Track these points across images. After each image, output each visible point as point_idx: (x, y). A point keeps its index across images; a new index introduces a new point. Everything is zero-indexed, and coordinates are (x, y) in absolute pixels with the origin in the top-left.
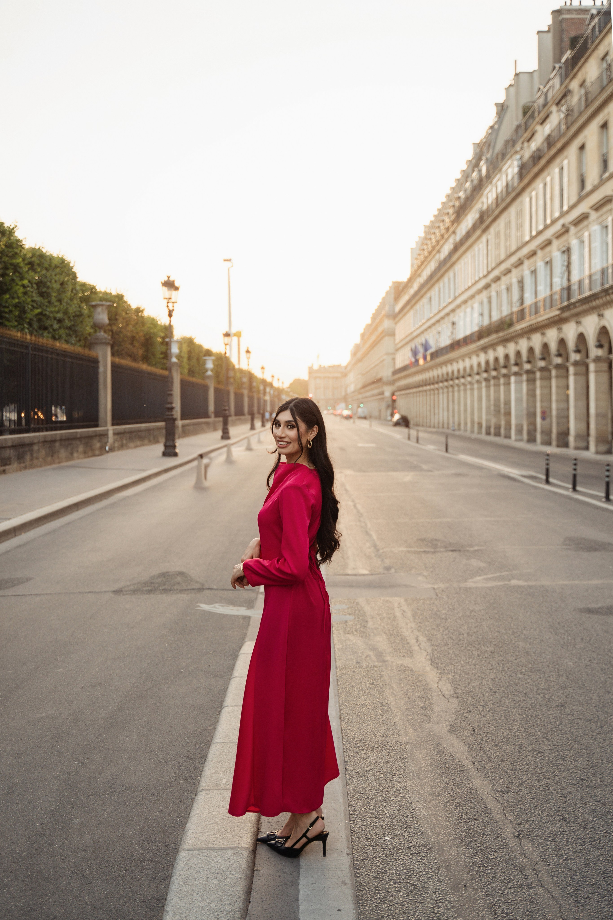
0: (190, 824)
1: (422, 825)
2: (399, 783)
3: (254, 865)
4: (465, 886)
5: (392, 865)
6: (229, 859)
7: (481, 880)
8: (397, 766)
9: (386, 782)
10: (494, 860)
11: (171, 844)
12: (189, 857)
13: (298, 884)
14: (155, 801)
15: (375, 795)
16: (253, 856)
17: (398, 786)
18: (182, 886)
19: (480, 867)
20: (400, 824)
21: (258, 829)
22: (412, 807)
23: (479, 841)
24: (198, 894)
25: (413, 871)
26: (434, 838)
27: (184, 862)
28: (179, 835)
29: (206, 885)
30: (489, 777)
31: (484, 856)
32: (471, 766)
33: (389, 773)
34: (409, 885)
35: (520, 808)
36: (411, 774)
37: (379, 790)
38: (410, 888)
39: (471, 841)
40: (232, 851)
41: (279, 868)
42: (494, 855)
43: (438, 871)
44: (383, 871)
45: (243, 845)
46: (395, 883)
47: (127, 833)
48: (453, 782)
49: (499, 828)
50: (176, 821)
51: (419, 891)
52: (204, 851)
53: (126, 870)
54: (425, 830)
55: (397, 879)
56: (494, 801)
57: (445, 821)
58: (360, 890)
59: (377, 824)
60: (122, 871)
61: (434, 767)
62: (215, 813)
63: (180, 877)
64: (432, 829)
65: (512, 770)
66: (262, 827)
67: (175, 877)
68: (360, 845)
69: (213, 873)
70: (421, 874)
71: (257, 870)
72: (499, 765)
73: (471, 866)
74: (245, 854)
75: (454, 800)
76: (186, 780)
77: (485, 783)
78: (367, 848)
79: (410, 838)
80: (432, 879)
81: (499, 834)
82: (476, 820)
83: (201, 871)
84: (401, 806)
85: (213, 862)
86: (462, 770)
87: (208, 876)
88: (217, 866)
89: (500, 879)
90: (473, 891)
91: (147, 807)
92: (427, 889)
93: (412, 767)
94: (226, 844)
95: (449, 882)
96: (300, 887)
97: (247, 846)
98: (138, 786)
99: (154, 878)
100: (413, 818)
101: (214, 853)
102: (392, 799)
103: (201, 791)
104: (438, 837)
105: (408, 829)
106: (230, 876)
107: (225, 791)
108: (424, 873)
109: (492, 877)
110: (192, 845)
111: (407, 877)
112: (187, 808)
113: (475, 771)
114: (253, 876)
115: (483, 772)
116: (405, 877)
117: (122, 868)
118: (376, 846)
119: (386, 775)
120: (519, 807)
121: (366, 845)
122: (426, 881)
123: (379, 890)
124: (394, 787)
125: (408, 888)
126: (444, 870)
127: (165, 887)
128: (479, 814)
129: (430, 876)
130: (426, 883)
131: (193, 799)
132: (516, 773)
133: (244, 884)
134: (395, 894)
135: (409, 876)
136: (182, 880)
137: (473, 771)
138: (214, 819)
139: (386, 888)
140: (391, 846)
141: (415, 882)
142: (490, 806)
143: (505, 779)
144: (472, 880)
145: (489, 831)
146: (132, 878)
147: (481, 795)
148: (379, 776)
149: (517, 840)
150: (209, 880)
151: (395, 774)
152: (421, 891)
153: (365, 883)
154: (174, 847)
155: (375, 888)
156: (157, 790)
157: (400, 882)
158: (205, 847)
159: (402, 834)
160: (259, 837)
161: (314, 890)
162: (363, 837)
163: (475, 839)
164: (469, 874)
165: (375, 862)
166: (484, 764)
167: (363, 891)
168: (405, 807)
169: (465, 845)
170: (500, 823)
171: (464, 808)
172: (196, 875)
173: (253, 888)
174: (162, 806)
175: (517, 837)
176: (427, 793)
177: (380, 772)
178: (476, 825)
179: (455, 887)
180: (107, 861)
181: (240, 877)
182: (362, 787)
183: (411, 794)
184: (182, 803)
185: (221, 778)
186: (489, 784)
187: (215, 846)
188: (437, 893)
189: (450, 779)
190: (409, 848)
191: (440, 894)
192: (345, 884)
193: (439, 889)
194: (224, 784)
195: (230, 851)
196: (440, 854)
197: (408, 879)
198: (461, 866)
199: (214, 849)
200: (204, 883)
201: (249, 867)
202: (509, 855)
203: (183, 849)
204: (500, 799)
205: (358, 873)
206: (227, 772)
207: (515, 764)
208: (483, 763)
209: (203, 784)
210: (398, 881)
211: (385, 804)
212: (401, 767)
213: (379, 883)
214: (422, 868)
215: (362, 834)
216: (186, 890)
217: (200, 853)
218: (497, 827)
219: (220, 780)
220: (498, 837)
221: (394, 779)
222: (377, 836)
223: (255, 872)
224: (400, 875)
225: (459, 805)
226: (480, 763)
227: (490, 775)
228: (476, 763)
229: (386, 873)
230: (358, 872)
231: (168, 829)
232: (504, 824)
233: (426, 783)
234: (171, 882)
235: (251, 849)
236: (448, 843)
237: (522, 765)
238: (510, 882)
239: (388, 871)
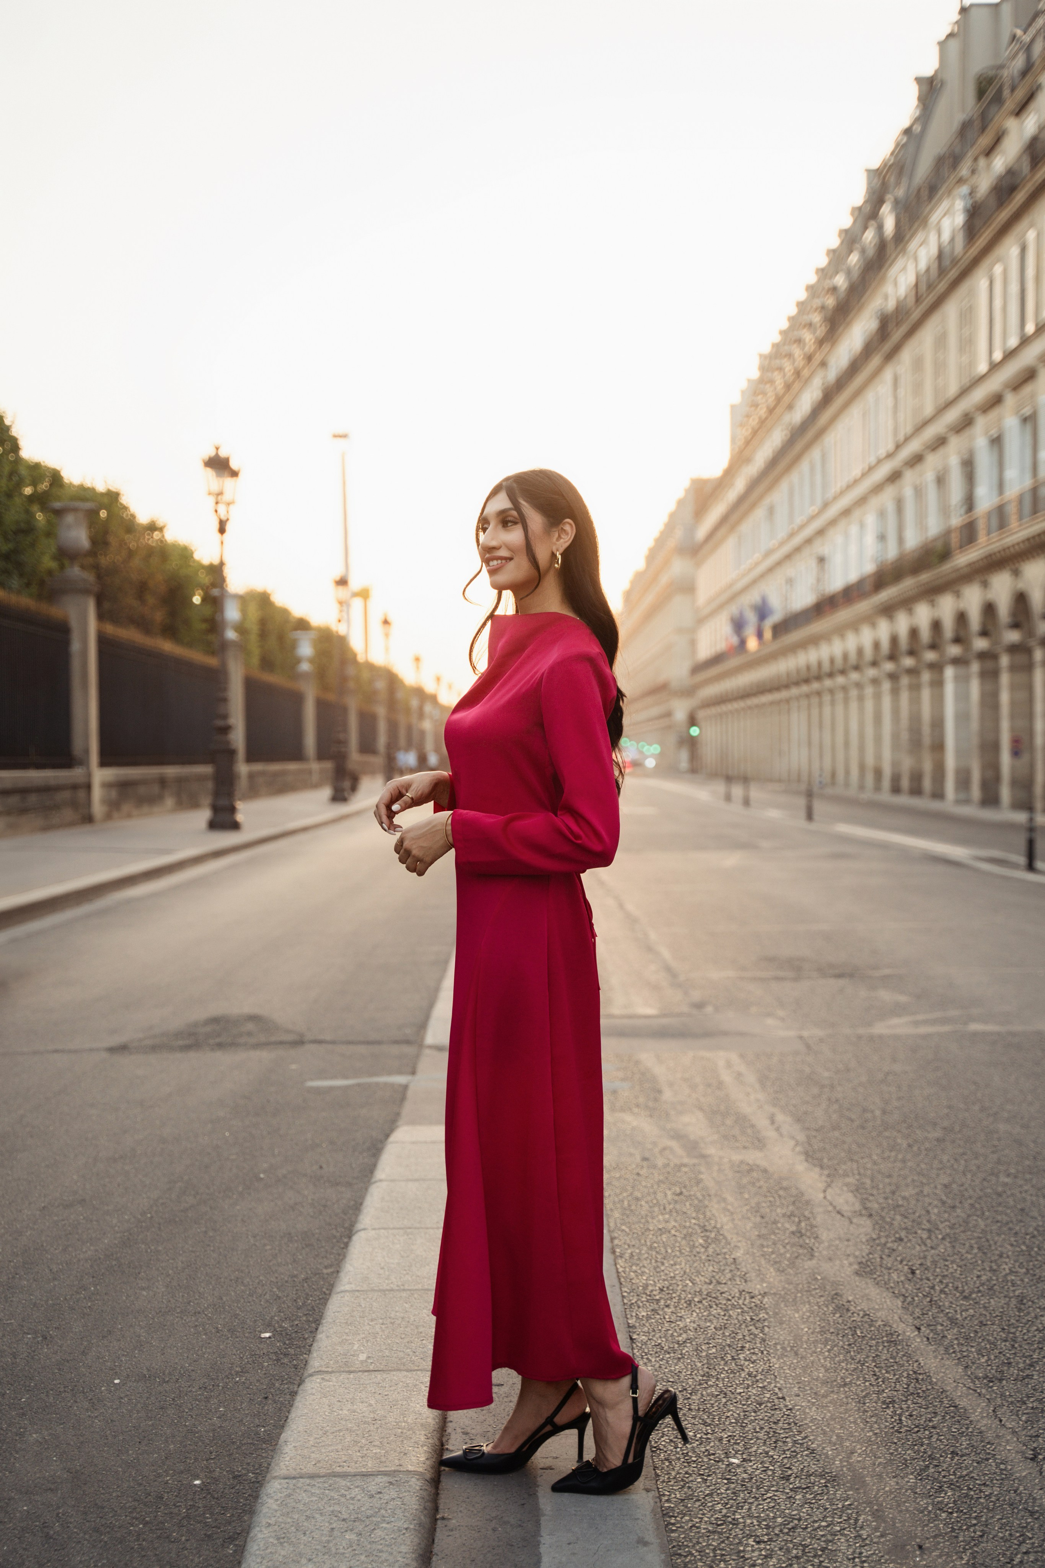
0: (289, 1432)
1: (812, 1438)
2: (753, 1363)
3: (436, 1509)
4: (920, 1547)
5: (750, 1509)
6: (380, 1493)
7: (956, 1537)
8: (746, 1333)
9: (722, 1362)
10: (982, 1500)
11: (246, 1475)
12: (289, 1491)
13: (538, 1543)
14: (208, 1399)
15: (700, 1384)
16: (433, 1491)
17: (751, 1368)
18: (273, 1545)
19: (951, 1513)
20: (761, 1435)
21: (442, 1445)
22: (786, 1406)
23: (945, 1466)
24: (310, 1560)
25: (799, 1520)
26: (840, 1460)
27: (277, 1500)
28: (263, 1458)
29: (328, 1542)
30: (954, 1352)
31: (957, 1494)
32: (911, 1333)
33: (729, 1346)
34: (791, 1546)
35: (1032, 1408)
36: (779, 1347)
37: (709, 1376)
38: (795, 1552)
39: (927, 1467)
40: (386, 1479)
41: (494, 1515)
42: (981, 1491)
43: (856, 1520)
44: (730, 1519)
45: (411, 1468)
46: (758, 1543)
47: (146, 1456)
48: (874, 1361)
49: (988, 1443)
50: (257, 1433)
51: (815, 1556)
52: (322, 1480)
53: (146, 1524)
54: (819, 1446)
55: (763, 1535)
56: (971, 1394)
57: (862, 1429)
58: (680, 1555)
59: (709, 1436)
60: (137, 1525)
61: (828, 1336)
62: (345, 1412)
63: (270, 1529)
64: (835, 1444)
65: (1006, 1341)
66: (451, 1442)
67: (258, 1529)
68: (673, 1473)
69: (344, 1520)
70: (816, 1525)
71: (443, 1518)
72: (976, 1332)
73: (930, 1512)
74: (416, 1484)
75: (879, 1393)
76: (278, 1360)
77: (948, 1362)
78: (691, 1479)
79: (786, 1461)
80: (842, 1535)
81: (989, 1454)
82: (934, 1427)
83: (317, 1516)
84: (760, 1405)
85: (343, 1500)
86: (893, 1340)
87: (334, 1526)
88: (351, 1507)
89: (1000, 1535)
90: (940, 1556)
91: (190, 1410)
92: (834, 1553)
93: (780, 1334)
94: (370, 1465)
95: (882, 1540)
96: (543, 1549)
97: (421, 1470)
98: (170, 1374)
99: (209, 1536)
100: (789, 1424)
101: (343, 1482)
102: (738, 1391)
103: (311, 1375)
104: (849, 1458)
105: (780, 1444)
106: (384, 1525)
107: (366, 1374)
108: (824, 1524)
109: (982, 1531)
110: (295, 1470)
111: (786, 1531)
112: (280, 1409)
113: (922, 1341)
114: (435, 1530)
115: (940, 1344)
116: (781, 1531)
117: (137, 1519)
118: (709, 1476)
119: (723, 1349)
120: (1031, 1405)
121: (686, 1473)
122: (829, 1537)
123: (724, 1555)
124: (743, 1370)
125: (788, 1551)
126: (869, 1518)
127: (235, 1551)
128: (939, 1417)
129: (838, 1528)
130: (830, 1541)
131: (294, 1394)
132: (1016, 1345)
133: (416, 1540)
134: (760, 1561)
135: (790, 1529)
136: (273, 1534)
137: (917, 1341)
138: (344, 1423)
139: (740, 1551)
140: (745, 1476)
141: (804, 1540)
142: (963, 1403)
143: (992, 1357)
144: (935, 1537)
145: (966, 1448)
146: (159, 1537)
147: (939, 1384)
148: (707, 1351)
149: (1031, 1464)
150: (336, 1533)
151: (743, 1347)
152: (821, 1556)
153: (691, 1540)
154: (254, 1480)
155: (714, 1550)
156: (212, 1379)
157: (770, 1540)
158: (323, 1471)
159: (767, 1453)
160: (444, 1457)
161: (574, 1554)
162: (679, 1459)
163: (935, 1462)
164: (927, 1525)
165: (710, 1504)
166: (942, 1331)
167: (686, 1557)
168: (769, 1405)
169: (912, 1473)
170: (990, 1435)
171: (904, 1406)
172: (305, 1524)
173: (435, 1550)
174: (224, 1407)
175: (1032, 1459)
176: (817, 1380)
177: (708, 1343)
178: (935, 1436)
179: (898, 1550)
180: (103, 1508)
181: (406, 1526)
182: (671, 1371)
183: (782, 1382)
184: (270, 1401)
185: (356, 1351)
186: (957, 1365)
187: (346, 1469)
188: (857, 1560)
189: (868, 1357)
190: (787, 1478)
191: (864, 1562)
192: (646, 1544)
193: (861, 1553)
194: (362, 1362)
195: (379, 1479)
196: (857, 1489)
197: (787, 1534)
198: (907, 1510)
199: (344, 1476)
200: (324, 1539)
201: (425, 1508)
202: (1015, 1491)
203: (275, 1478)
204: (984, 1391)
205: (673, 1524)
206: (367, 1341)
207: (1013, 1330)
208: (939, 1327)
209: (316, 1362)
210: (766, 1538)
211: (724, 1400)
212: (756, 1336)
213: (723, 1542)
214: (818, 1514)
215: (677, 1453)
216: (283, 1553)
217: (313, 1482)
218: (982, 1441)
219: (353, 1356)
220: (987, 1459)
221: (741, 1356)
222: (712, 1457)
223: (439, 1522)
224: (768, 1527)
225: (893, 1402)
226: (932, 1328)
227: (957, 1349)
228: (923, 1329)
229: (737, 1524)
230: (673, 1521)
231: (239, 1447)
232: (998, 1437)
233: (813, 1362)
234: (249, 1539)
235: (428, 1476)
236: (874, 1470)
237: (1028, 1331)
238: (1024, 1542)
239: (741, 1520)
